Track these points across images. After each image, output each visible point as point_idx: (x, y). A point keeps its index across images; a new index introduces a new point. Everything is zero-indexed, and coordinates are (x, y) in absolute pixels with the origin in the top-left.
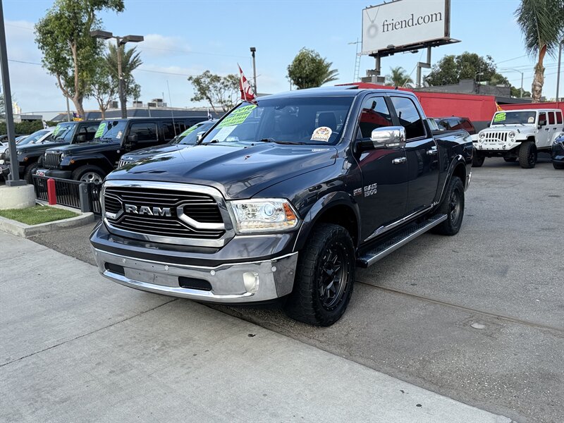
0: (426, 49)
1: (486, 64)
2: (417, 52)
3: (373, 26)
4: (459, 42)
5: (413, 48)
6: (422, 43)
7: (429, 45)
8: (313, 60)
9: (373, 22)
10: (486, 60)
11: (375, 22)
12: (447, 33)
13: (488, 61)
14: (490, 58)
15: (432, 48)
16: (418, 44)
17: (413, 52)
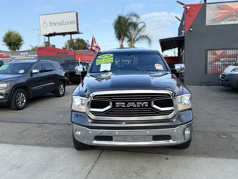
0: (70, 35)
1: (86, 43)
2: (65, 36)
3: (45, 23)
4: (82, 33)
5: (64, 34)
6: (68, 33)
7: (71, 33)
8: (17, 35)
9: (45, 21)
10: (86, 41)
11: (46, 21)
12: (78, 30)
13: (87, 42)
14: (88, 41)
15: (72, 35)
16: (66, 33)
17: (63, 36)
